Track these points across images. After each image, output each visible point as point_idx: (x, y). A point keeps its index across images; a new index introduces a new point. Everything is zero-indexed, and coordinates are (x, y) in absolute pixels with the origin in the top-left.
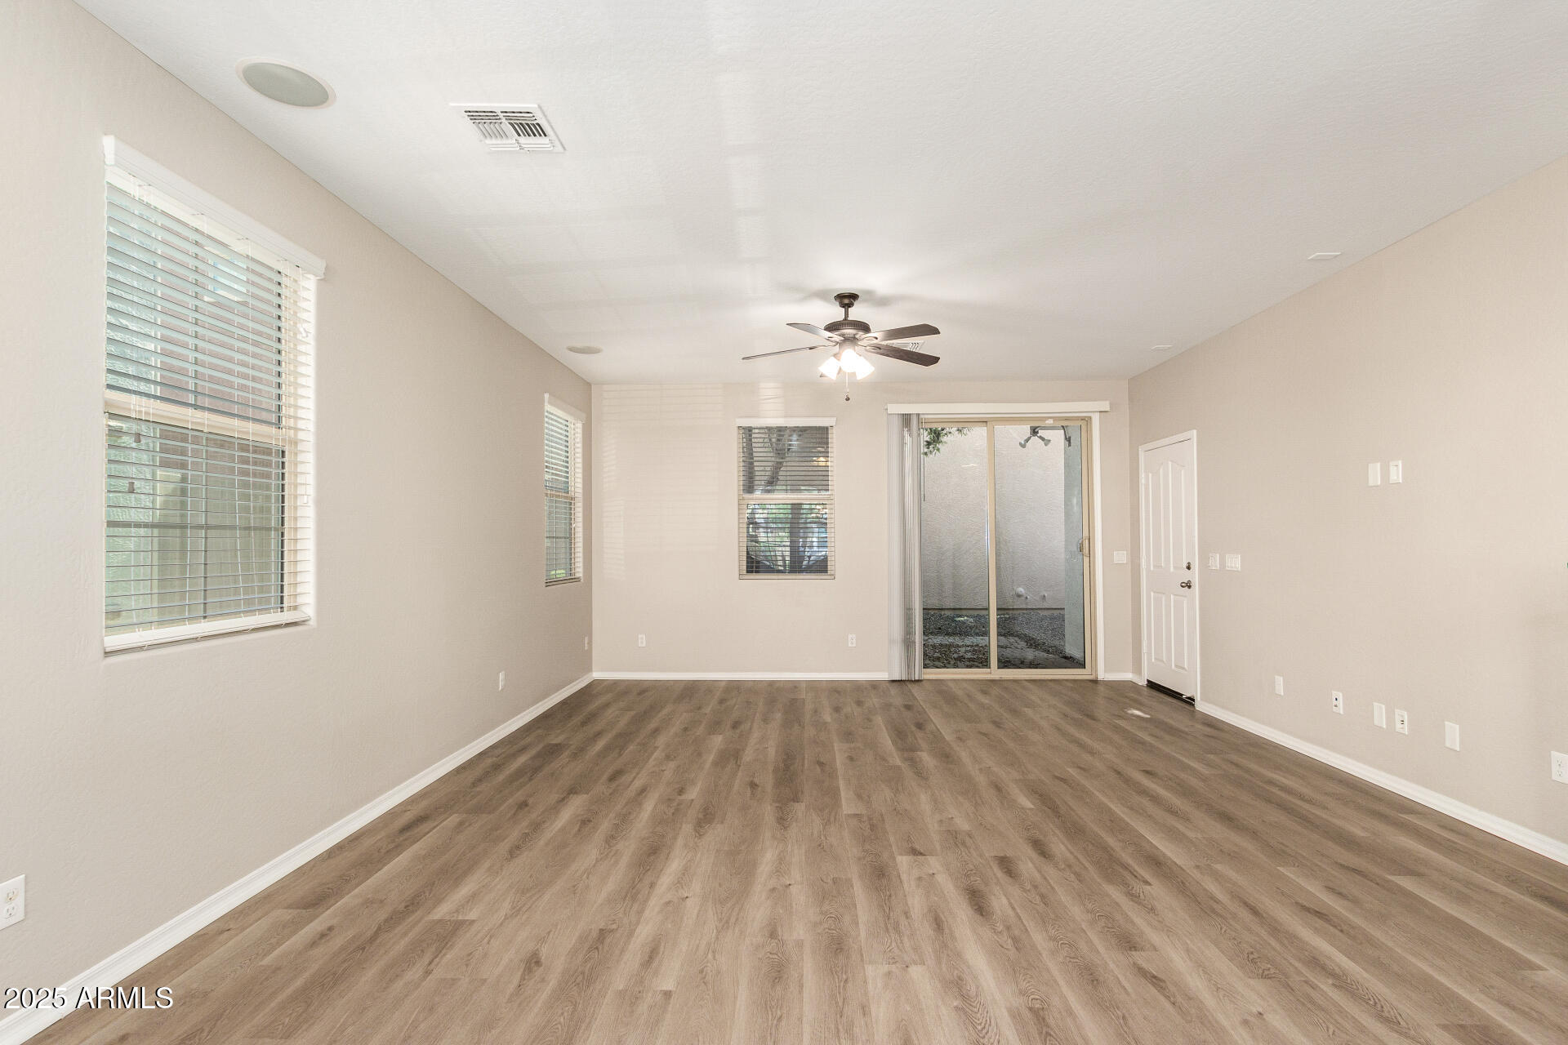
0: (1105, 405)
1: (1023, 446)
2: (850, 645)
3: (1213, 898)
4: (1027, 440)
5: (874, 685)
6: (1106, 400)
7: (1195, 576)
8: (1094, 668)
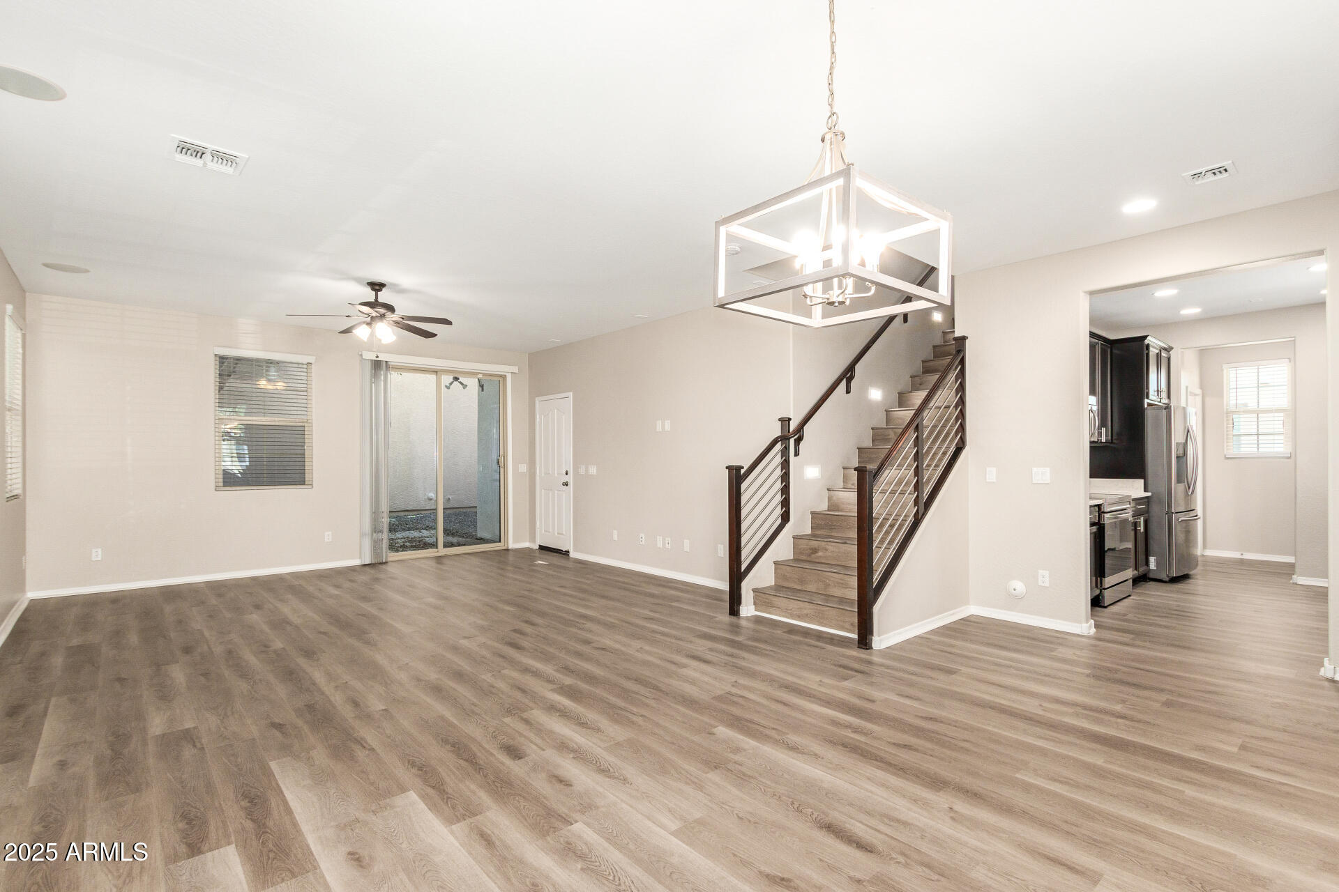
0: (515, 369)
1: (448, 388)
2: (326, 540)
3: (612, 623)
4: (451, 384)
5: (352, 569)
6: (515, 365)
7: (570, 479)
8: (507, 541)
